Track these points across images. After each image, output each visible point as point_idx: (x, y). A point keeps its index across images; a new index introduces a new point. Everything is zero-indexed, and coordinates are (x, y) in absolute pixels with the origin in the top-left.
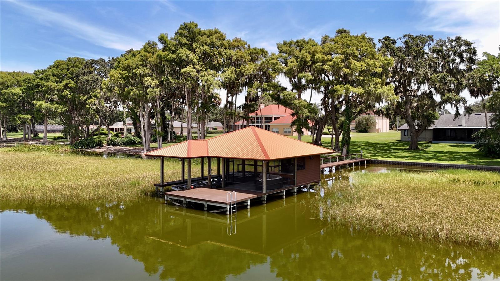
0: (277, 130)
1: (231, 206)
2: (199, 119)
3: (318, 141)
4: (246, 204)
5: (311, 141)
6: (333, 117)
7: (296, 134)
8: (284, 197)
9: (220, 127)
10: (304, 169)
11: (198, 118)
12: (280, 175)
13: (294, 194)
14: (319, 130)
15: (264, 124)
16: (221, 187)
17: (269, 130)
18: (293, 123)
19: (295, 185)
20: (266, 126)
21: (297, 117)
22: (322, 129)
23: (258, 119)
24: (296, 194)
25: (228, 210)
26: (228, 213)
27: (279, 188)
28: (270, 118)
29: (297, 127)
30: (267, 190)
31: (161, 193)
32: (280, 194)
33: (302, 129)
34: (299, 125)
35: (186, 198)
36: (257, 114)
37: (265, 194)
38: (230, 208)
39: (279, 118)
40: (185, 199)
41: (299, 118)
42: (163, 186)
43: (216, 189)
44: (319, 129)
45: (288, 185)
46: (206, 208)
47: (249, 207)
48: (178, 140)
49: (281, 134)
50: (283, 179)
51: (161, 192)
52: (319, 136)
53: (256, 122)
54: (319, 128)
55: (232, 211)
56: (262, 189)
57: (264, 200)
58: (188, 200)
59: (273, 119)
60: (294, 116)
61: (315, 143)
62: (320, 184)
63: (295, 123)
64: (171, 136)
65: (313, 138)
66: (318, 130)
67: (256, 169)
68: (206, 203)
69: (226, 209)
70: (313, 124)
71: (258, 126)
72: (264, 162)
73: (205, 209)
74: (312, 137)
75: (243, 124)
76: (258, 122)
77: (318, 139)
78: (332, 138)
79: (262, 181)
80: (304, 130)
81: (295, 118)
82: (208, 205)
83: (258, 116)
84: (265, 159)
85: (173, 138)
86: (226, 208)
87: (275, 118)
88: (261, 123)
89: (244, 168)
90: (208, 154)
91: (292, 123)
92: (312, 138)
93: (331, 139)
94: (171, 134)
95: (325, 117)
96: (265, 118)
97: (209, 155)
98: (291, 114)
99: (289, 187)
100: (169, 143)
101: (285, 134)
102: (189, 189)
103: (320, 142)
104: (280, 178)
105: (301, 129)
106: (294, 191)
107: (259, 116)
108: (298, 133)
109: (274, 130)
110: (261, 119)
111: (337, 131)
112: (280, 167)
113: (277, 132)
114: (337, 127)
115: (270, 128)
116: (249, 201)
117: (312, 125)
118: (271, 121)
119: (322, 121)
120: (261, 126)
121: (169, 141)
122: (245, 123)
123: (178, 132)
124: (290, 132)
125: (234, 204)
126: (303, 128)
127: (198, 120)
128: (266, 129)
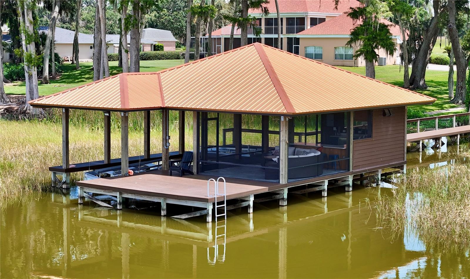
0: (318, 51)
1: (216, 207)
2: (126, 24)
3: (418, 78)
4: (245, 204)
5: (401, 79)
6: (452, 20)
7: (362, 61)
8: (326, 195)
9: (169, 43)
10: (370, 136)
11: (123, 21)
12: (318, 149)
13: (346, 189)
14: (421, 53)
15: (284, 36)
16: (192, 173)
17: (297, 52)
18: (355, 35)
19: (349, 170)
20: (289, 40)
21: (364, 22)
22: (428, 50)
23: (269, 22)
24: (351, 189)
25: (210, 212)
26: (210, 219)
27: (315, 176)
28: (301, 21)
29: (365, 45)
30: (289, 178)
31: (64, 186)
32: (317, 189)
33: (376, 50)
34: (369, 40)
35: (121, 191)
36: (266, 11)
37: (285, 186)
38: (213, 210)
39: (322, 20)
40: (121, 194)
41: (367, 24)
42: (68, 171)
43: (181, 176)
44: (419, 49)
45: (335, 170)
46: (163, 210)
47: (251, 210)
48: (69, 77)
49: (328, 63)
50: (324, 156)
51: (64, 183)
52: (420, 66)
53: (263, 31)
54: (420, 46)
55: (216, 216)
56: (278, 178)
57: (283, 199)
58: (126, 196)
59: (308, 22)
60: (357, 18)
61: (411, 84)
62: (405, 171)
63: (358, 35)
64: (50, 66)
65: (406, 71)
66: (417, 52)
67: (265, 140)
68: (165, 199)
69: (205, 211)
70: (407, 38)
71: (269, 42)
72: (282, 118)
73: (163, 213)
74: (403, 69)
75: (232, 35)
76: (268, 31)
77: (418, 74)
78: (451, 71)
79: (279, 159)
80: (381, 52)
81: (360, 22)
82: (168, 205)
83: (269, 16)
84: (285, 111)
85: (57, 71)
86: (206, 209)
87: (314, 22)
88: (276, 32)
89: (237, 138)
90: (163, 103)
91: (352, 34)
92: (403, 73)
93: (448, 74)
94: (50, 60)
95: (435, 20)
96: (288, 19)
97: (166, 105)
98: (350, 14)
99: (336, 175)
100: (47, 83)
101: (340, 62)
102: (125, 176)
103: (421, 83)
104: (316, 154)
105: (373, 48)
106: (347, 183)
107: (272, 14)
108: (366, 59)
109: (311, 50)
110: (277, 24)
111: (461, 55)
112: (319, 135)
113: (318, 57)
114: (460, 47)
115: (301, 47)
116: (252, 199)
117: (404, 41)
118: (303, 29)
119: (427, 31)
120: (276, 39)
121: (45, 78)
122: (238, 33)
123: (66, 55)
124: (348, 57)
125: (223, 203)
126: (376, 47)
127: (123, 27)
128: (290, 50)
